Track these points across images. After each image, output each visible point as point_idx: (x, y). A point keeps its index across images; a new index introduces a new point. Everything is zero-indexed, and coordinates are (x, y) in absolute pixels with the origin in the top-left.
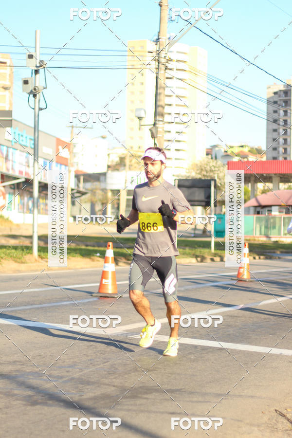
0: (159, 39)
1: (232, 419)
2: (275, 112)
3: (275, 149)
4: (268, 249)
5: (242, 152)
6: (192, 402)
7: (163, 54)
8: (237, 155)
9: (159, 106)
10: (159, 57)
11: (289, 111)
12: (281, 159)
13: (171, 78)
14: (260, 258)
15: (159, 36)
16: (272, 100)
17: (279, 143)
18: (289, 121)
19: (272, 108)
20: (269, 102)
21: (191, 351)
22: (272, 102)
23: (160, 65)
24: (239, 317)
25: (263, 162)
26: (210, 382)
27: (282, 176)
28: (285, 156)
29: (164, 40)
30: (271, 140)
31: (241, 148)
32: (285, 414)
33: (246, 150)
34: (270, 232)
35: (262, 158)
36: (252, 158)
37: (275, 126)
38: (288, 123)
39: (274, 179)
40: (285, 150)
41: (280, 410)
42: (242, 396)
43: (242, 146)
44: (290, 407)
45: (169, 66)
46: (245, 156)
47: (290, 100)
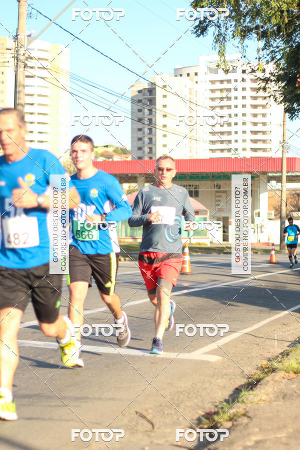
0: (17, 35)
1: (91, 422)
2: (140, 111)
3: (140, 149)
4: (134, 251)
5: (106, 152)
6: (50, 406)
7: (22, 51)
8: (102, 155)
9: (18, 104)
10: (18, 55)
11: (154, 110)
12: (146, 158)
13: (32, 77)
14: (125, 260)
15: (17, 32)
16: (136, 99)
17: (144, 143)
18: (153, 120)
19: (137, 107)
20: (133, 100)
21: (51, 356)
22: (136, 101)
23: (19, 63)
24: (102, 319)
25: (127, 161)
26: (70, 386)
27: (147, 176)
28: (150, 155)
29: (23, 37)
30: (137, 139)
31: (106, 148)
32: (146, 416)
33: (110, 150)
34: (135, 233)
35: (127, 158)
36: (117, 158)
37: (140, 125)
38: (153, 122)
39: (139, 179)
40: (151, 149)
41: (141, 412)
42: (102, 398)
43: (107, 146)
44: (151, 409)
45: (29, 63)
46: (110, 157)
47: (155, 98)
